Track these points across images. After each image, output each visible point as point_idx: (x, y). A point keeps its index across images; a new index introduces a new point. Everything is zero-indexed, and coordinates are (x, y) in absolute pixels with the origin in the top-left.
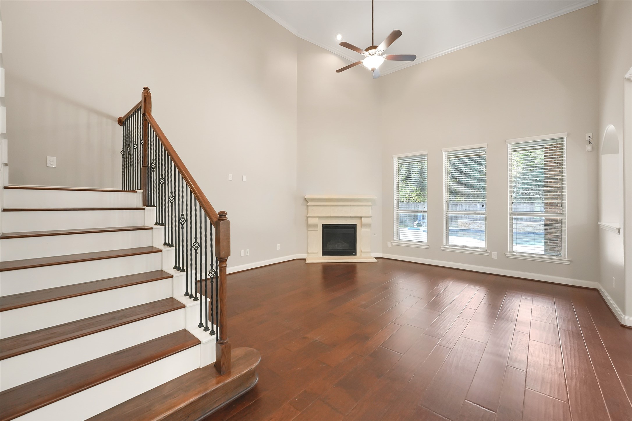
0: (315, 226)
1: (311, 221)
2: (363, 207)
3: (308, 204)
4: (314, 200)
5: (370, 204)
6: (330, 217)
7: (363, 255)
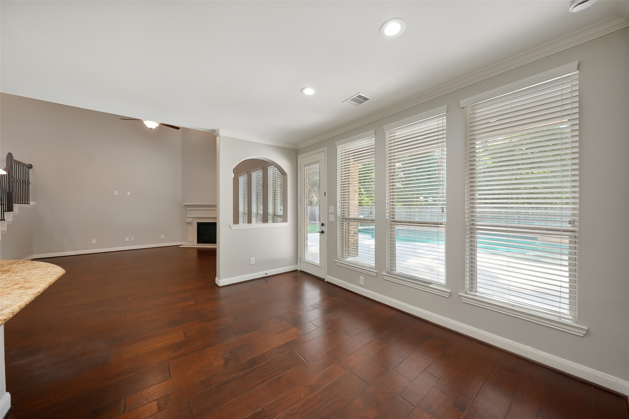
0: (192, 223)
1: (189, 220)
3: (187, 209)
4: (189, 206)
6: (201, 218)
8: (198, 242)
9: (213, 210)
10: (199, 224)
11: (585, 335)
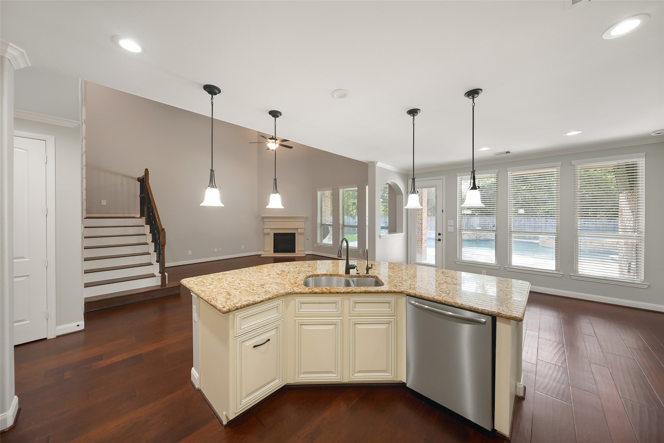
0: (268, 234)
1: (266, 231)
2: (299, 222)
3: (264, 221)
4: (267, 218)
5: (304, 220)
6: (278, 229)
7: (299, 252)
8: (275, 251)
9: (291, 221)
10: (275, 235)
11: (648, 288)
